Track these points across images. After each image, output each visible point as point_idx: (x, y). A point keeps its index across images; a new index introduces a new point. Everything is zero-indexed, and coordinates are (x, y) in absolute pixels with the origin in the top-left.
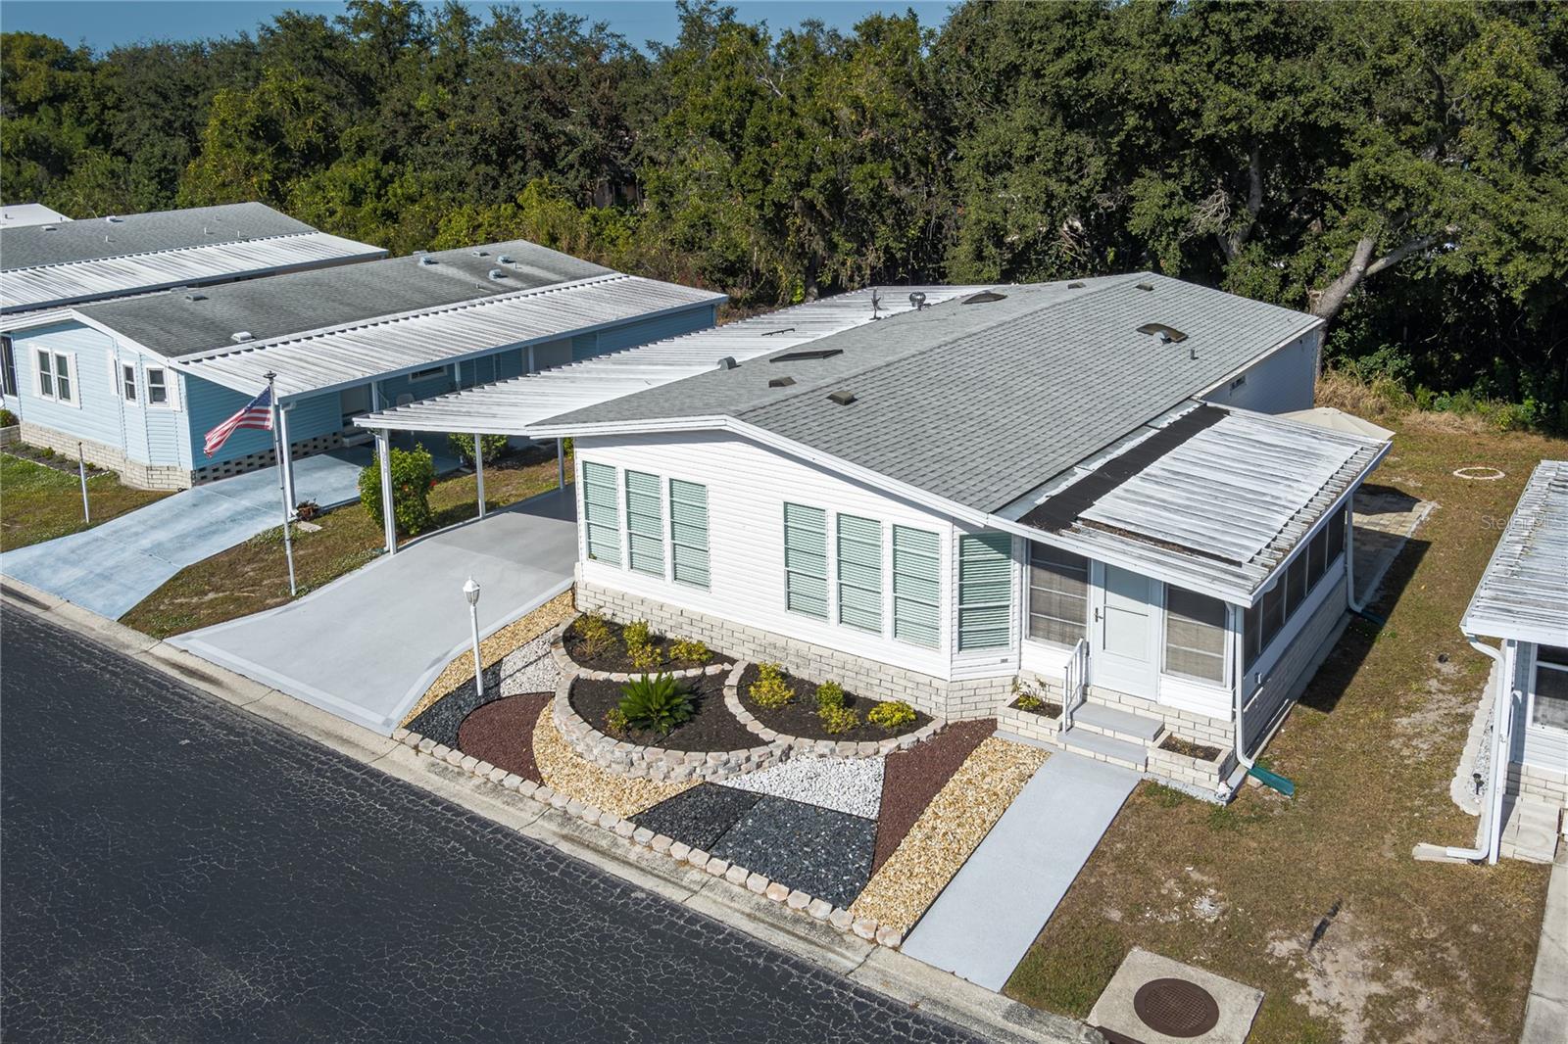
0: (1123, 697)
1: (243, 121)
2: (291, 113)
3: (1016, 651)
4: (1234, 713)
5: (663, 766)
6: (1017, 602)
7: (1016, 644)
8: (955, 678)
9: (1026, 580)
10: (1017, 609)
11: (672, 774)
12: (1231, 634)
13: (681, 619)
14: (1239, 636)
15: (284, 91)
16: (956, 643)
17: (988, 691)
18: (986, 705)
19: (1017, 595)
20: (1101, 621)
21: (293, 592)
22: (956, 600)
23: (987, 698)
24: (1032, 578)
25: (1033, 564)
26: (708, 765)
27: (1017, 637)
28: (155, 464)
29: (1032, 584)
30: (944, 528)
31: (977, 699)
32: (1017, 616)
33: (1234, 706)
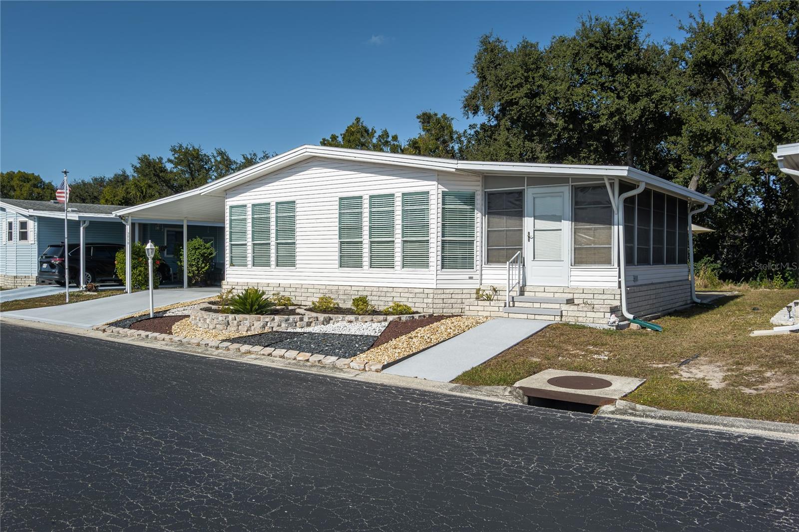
0: (546, 288)
1: (116, 198)
2: (140, 197)
3: (478, 272)
4: (620, 282)
5: (247, 323)
6: (479, 239)
7: (479, 268)
8: (439, 286)
9: (485, 225)
10: (479, 244)
11: (253, 328)
12: (616, 227)
13: (279, 289)
14: (621, 227)
15: (137, 186)
16: (440, 263)
17: (460, 296)
18: (458, 306)
19: (479, 234)
20: (532, 240)
21: (67, 301)
22: (440, 234)
23: (459, 301)
24: (488, 223)
25: (489, 213)
26: (275, 321)
27: (479, 263)
28: (18, 275)
29: (488, 227)
30: (434, 189)
31: (453, 301)
32: (479, 249)
33: (620, 277)
